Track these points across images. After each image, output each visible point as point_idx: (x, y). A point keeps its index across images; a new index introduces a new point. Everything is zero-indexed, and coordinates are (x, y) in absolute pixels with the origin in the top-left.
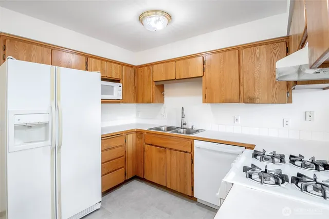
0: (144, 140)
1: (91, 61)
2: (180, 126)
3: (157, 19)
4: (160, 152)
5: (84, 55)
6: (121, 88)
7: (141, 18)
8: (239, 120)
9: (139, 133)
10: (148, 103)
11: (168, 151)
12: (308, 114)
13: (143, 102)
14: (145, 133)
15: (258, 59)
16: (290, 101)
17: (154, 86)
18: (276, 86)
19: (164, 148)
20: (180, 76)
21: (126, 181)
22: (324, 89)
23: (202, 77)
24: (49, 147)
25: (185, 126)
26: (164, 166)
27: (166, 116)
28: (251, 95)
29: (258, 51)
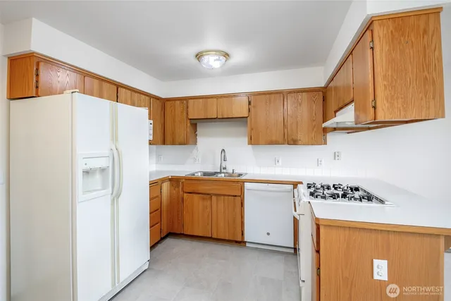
0: (182, 188)
1: (122, 91)
2: (219, 171)
3: (217, 58)
4: (204, 199)
5: (115, 85)
6: (152, 126)
7: (199, 56)
8: (280, 161)
9: (174, 181)
10: (180, 144)
11: (214, 198)
12: (337, 154)
13: (173, 143)
14: (184, 180)
15: (300, 105)
16: (325, 143)
17: (189, 124)
18: (315, 129)
19: (208, 194)
20: (222, 115)
21: (162, 239)
22: (348, 133)
23: (247, 117)
24: (110, 196)
25: (224, 171)
26: (208, 215)
27: (200, 160)
28: (294, 137)
29: (300, 97)
